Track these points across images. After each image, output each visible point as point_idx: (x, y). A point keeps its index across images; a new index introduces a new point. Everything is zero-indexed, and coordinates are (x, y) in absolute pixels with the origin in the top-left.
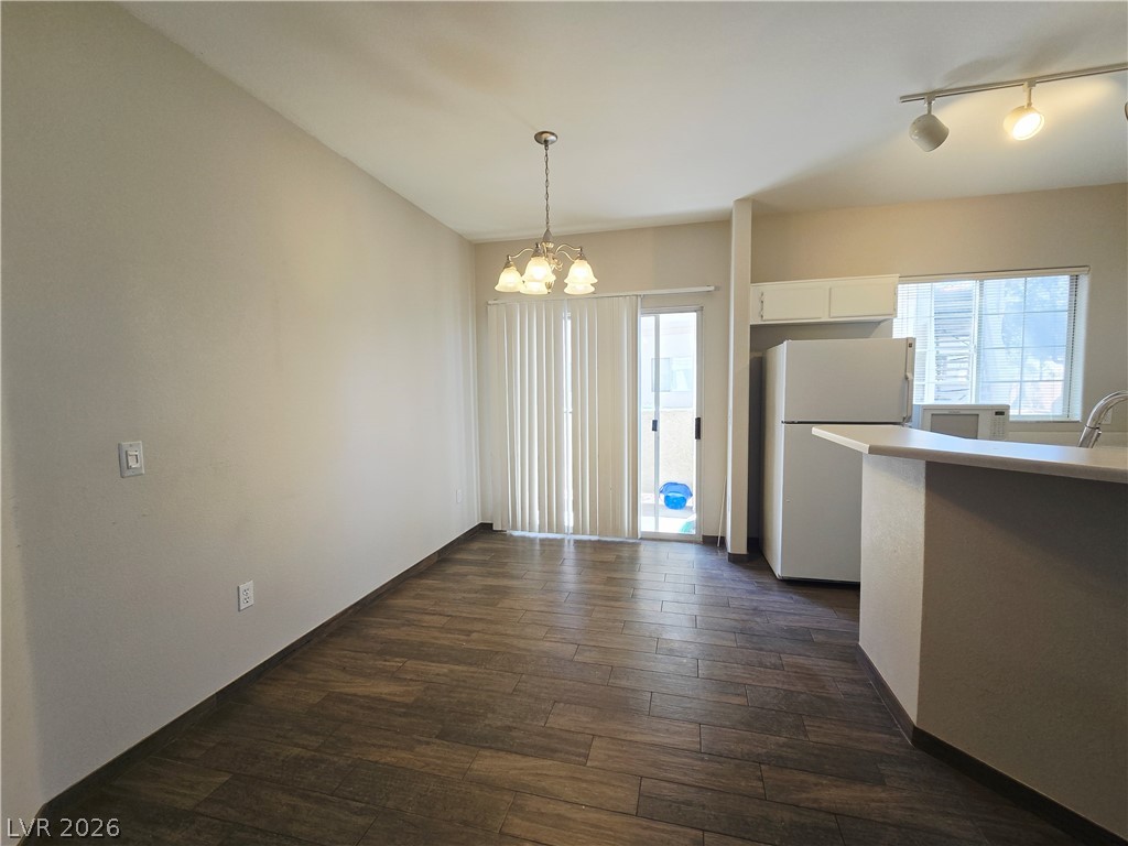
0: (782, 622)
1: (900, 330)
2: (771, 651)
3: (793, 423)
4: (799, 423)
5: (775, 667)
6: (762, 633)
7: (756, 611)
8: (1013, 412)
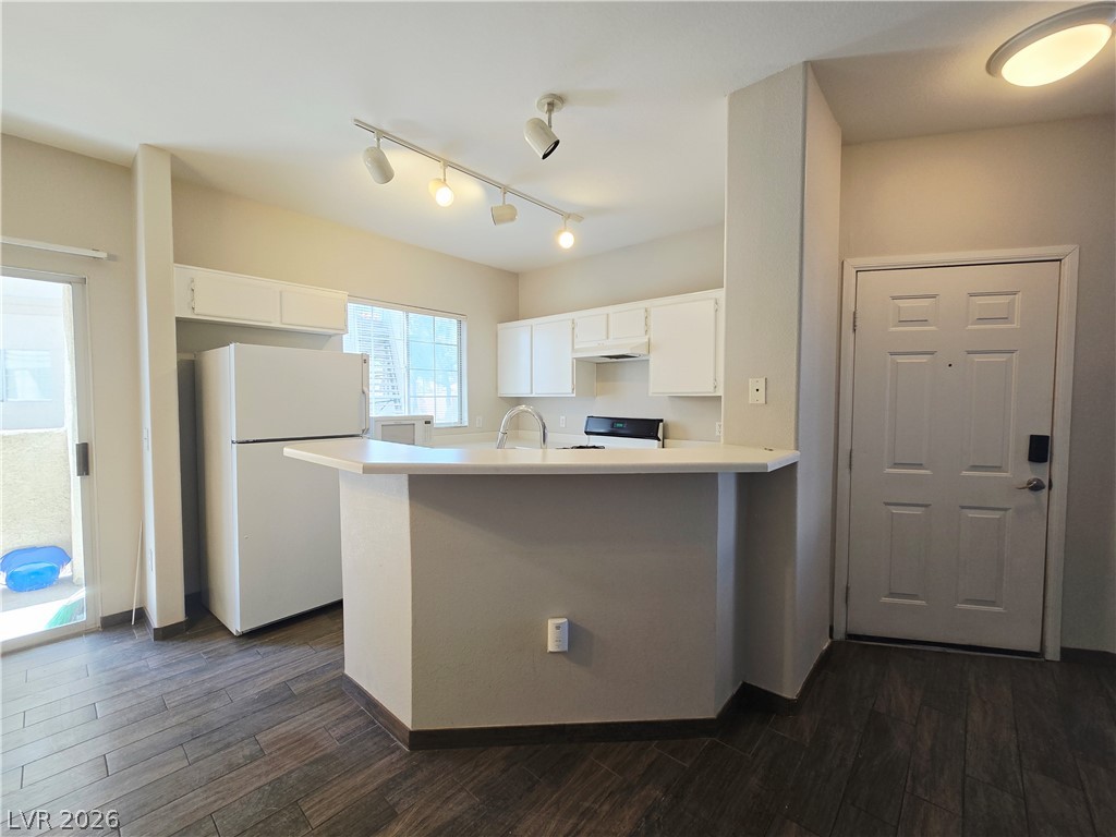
0: (252, 691)
1: (351, 344)
2: (243, 739)
3: (248, 442)
4: (254, 442)
5: (252, 758)
6: (227, 721)
7: (211, 694)
8: (437, 422)
